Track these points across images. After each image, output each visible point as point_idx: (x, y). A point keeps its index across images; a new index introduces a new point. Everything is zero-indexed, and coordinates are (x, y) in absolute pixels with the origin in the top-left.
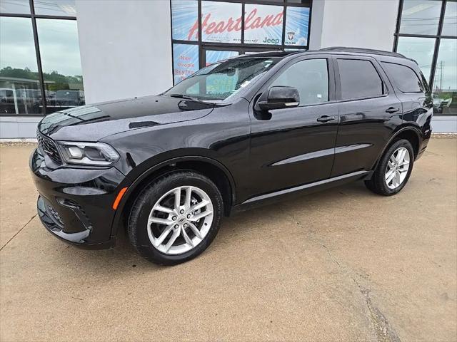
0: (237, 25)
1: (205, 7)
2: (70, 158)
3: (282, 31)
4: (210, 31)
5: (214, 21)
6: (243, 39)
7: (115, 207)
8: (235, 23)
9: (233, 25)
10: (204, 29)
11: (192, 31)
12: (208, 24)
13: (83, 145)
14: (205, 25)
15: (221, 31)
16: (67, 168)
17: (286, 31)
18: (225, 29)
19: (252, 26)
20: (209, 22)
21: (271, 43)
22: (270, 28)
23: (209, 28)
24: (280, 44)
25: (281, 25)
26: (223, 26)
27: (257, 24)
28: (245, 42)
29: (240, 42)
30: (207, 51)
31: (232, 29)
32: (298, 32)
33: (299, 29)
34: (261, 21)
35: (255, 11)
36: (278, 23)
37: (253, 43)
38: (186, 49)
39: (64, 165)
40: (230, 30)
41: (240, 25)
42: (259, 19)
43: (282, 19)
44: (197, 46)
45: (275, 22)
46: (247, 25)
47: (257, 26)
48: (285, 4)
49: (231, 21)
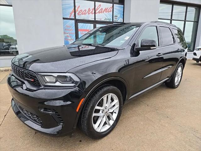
0: (92, 11)
1: (77, 2)
2: (46, 83)
3: (112, 15)
4: (80, 14)
5: (82, 9)
6: (95, 18)
7: (77, 110)
8: (91, 10)
9: (90, 12)
10: (77, 13)
11: (71, 14)
12: (79, 11)
13: (56, 75)
14: (78, 11)
15: (85, 14)
16: (45, 89)
17: (114, 15)
18: (87, 13)
19: (99, 12)
20: (79, 10)
21: (107, 21)
22: (107, 14)
23: (79, 12)
24: (111, 21)
25: (112, 12)
26: (85, 12)
27: (101, 11)
28: (96, 20)
29: (94, 20)
30: (79, 23)
31: (90, 13)
32: (119, 16)
33: (119, 15)
34: (103, 10)
35: (100, 5)
36: (110, 11)
37: (99, 20)
38: (69, 22)
39: (42, 87)
40: (89, 14)
41: (94, 12)
42: (102, 9)
43: (112, 10)
44: (74, 21)
45: (109, 11)
46: (97, 12)
47: (101, 12)
48: (113, 3)
49: (89, 10)
